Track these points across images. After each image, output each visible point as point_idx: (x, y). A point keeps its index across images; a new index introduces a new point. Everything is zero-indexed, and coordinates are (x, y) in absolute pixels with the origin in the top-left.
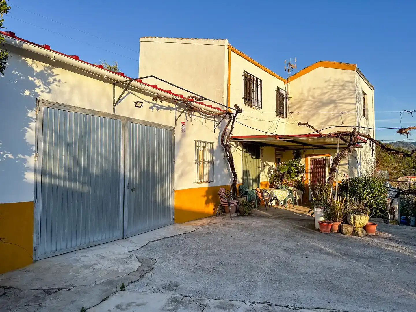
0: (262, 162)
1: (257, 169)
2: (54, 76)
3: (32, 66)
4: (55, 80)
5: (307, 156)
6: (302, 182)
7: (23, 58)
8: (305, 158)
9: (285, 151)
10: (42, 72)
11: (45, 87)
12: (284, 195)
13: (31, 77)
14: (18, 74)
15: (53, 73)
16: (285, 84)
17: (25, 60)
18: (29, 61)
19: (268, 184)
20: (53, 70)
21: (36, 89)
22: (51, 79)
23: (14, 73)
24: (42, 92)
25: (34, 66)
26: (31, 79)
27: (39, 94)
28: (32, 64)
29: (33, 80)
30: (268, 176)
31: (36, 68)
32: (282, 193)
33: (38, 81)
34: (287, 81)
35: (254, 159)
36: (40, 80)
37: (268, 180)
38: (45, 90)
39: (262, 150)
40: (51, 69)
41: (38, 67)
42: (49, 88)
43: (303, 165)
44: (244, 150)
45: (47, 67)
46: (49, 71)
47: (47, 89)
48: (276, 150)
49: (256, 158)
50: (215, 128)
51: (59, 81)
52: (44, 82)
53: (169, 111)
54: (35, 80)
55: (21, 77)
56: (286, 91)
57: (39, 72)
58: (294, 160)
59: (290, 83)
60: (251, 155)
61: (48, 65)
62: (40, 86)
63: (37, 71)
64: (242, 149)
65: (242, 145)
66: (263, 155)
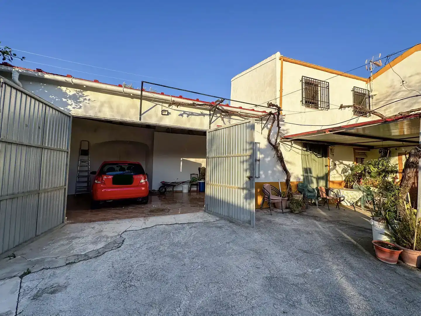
0: (332, 161)
1: (324, 167)
2: (84, 97)
3: (66, 91)
4: (85, 99)
5: (400, 154)
6: (394, 183)
7: (59, 87)
8: (398, 157)
9: (369, 151)
10: (74, 95)
11: (76, 105)
12: (355, 196)
13: (65, 99)
14: (55, 98)
15: (84, 95)
16: (366, 84)
17: (61, 88)
18: (64, 89)
19: (343, 183)
20: (84, 93)
21: (68, 106)
22: (81, 99)
23: (51, 97)
24: (74, 108)
25: (68, 91)
26: (64, 100)
27: (70, 109)
28: (66, 90)
29: (66, 101)
30: (342, 175)
31: (69, 92)
32: (353, 194)
33: (70, 101)
34: (369, 80)
35: (318, 158)
36: (72, 101)
37: (342, 179)
38: (76, 106)
39: (331, 149)
40: (81, 92)
41: (71, 92)
42: (79, 105)
43: (396, 165)
44: (305, 149)
45: (78, 91)
46: (80, 94)
47: (78, 106)
48: (354, 149)
49: (323, 157)
50: (263, 129)
51: (89, 100)
52: (75, 102)
53: (203, 117)
54: (67, 100)
55: (57, 99)
56: (369, 89)
57: (72, 95)
58: (380, 159)
59: (373, 81)
60: (315, 154)
61: (79, 90)
62: (72, 104)
63: (70, 95)
64: (302, 148)
65: (301, 144)
66: (333, 154)
